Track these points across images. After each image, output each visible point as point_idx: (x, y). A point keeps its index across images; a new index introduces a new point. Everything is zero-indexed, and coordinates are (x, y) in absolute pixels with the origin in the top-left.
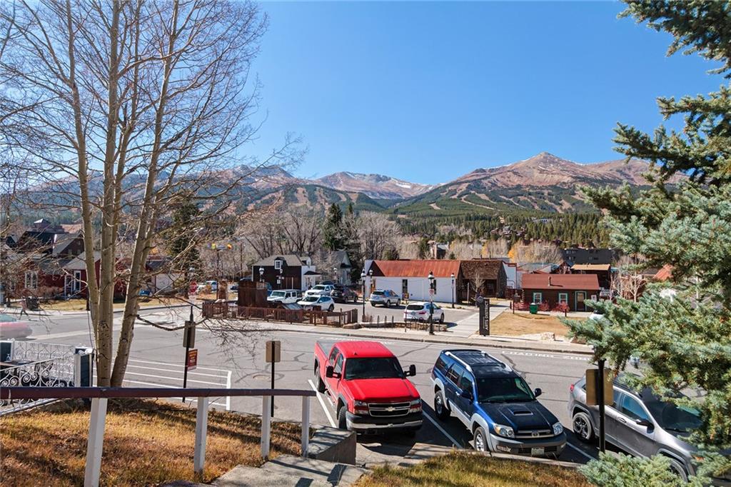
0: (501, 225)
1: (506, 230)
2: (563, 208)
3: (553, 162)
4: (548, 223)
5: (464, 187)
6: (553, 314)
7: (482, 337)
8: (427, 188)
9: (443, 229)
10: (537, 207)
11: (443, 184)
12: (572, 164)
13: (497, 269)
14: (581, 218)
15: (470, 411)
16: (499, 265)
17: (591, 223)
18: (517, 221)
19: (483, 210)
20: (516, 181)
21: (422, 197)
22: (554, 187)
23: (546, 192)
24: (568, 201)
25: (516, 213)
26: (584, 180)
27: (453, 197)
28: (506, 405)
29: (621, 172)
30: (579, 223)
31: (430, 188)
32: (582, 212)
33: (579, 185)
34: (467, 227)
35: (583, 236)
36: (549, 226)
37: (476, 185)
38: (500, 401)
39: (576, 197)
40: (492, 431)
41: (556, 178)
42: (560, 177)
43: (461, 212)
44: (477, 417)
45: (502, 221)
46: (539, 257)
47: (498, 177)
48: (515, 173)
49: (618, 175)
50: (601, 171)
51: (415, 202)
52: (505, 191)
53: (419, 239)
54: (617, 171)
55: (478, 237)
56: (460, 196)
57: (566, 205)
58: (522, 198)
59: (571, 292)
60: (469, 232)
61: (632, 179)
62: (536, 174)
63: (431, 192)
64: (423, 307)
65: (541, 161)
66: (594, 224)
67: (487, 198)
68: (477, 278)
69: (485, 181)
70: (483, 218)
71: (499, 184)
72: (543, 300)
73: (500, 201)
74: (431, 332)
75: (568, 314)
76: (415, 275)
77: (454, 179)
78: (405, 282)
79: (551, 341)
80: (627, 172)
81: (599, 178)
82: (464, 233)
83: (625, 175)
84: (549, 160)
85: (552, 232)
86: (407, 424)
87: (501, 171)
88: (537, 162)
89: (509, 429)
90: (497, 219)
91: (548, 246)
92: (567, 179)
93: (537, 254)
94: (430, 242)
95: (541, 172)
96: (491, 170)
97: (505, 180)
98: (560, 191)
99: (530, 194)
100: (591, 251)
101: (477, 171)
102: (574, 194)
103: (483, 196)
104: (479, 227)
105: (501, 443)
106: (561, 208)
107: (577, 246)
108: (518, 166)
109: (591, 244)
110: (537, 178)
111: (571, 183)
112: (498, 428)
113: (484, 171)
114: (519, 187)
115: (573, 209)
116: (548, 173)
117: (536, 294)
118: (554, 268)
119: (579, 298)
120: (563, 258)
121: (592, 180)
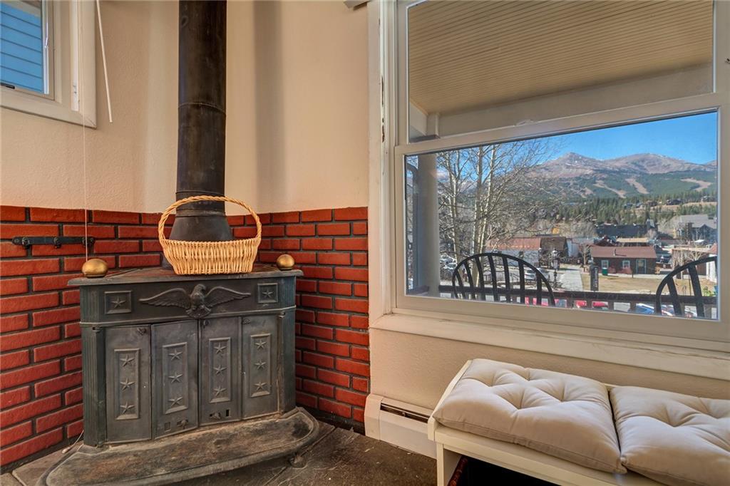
1: (541, 212)
2: (586, 194)
3: (578, 160)
4: (576, 206)
6: (620, 275)
10: (565, 194)
12: (593, 160)
13: (562, 243)
14: (603, 201)
16: (561, 240)
17: (612, 205)
18: (549, 205)
20: (547, 175)
22: (578, 178)
23: (571, 183)
24: (591, 189)
25: (548, 199)
26: (604, 171)
29: (635, 164)
30: (602, 205)
32: (602, 196)
33: (598, 175)
35: (607, 215)
36: (576, 208)
39: (597, 185)
41: (580, 171)
42: (584, 170)
47: (532, 173)
48: (546, 169)
49: (633, 166)
50: (618, 164)
54: (633, 163)
57: (589, 192)
59: (633, 261)
61: (645, 169)
62: (563, 169)
65: (568, 159)
66: (614, 205)
68: (552, 249)
72: (611, 265)
80: (641, 163)
81: (616, 169)
83: (639, 166)
84: (574, 158)
85: (580, 213)
88: (565, 160)
91: (581, 224)
92: (589, 172)
95: (568, 167)
98: (583, 181)
99: (558, 184)
100: (618, 227)
102: (595, 183)
106: (584, 194)
107: (603, 223)
108: (549, 164)
109: (615, 222)
110: (564, 172)
111: (593, 175)
114: (550, 179)
115: (595, 195)
116: (573, 168)
117: (603, 261)
118: (595, 241)
119: (641, 265)
120: (598, 232)
121: (610, 172)
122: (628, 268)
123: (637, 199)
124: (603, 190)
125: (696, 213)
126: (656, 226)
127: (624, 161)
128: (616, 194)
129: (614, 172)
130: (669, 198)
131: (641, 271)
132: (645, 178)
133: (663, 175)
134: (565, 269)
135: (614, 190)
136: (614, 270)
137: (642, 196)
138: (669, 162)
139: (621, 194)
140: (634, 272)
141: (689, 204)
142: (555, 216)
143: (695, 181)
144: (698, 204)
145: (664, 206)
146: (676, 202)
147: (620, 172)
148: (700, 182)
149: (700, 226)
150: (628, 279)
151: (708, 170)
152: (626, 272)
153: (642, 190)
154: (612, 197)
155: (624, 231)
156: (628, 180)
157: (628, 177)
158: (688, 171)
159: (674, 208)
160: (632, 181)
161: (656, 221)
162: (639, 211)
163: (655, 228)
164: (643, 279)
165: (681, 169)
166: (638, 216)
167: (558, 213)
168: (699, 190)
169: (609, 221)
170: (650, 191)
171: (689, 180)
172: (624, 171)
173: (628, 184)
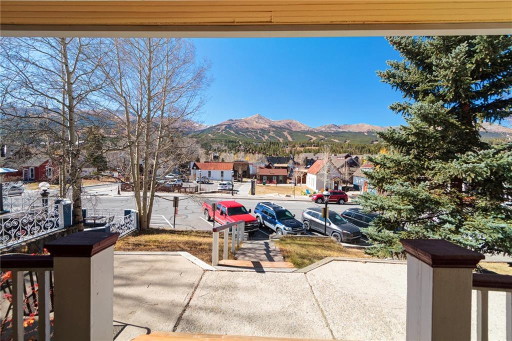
0: (240, 145)
1: (242, 148)
2: (265, 138)
4: (260, 145)
5: (224, 127)
6: (271, 185)
7: (252, 196)
8: (207, 126)
9: (215, 146)
10: (255, 138)
11: (214, 125)
12: (269, 120)
13: (247, 166)
14: (273, 143)
15: (275, 224)
16: (247, 164)
17: (277, 145)
18: (247, 143)
19: (233, 138)
20: (246, 126)
21: (204, 131)
22: (262, 129)
23: (258, 131)
25: (246, 140)
26: (274, 127)
27: (219, 131)
28: (286, 221)
30: (272, 145)
31: (208, 127)
32: (272, 141)
33: (271, 129)
34: (225, 145)
35: (274, 151)
36: (260, 146)
37: (229, 126)
38: (284, 220)
39: (270, 134)
40: (285, 229)
41: (263, 125)
43: (223, 138)
44: (278, 225)
45: (241, 143)
46: (258, 160)
47: (238, 123)
48: (246, 122)
49: (286, 126)
50: (280, 124)
51: (201, 133)
52: (241, 130)
53: (204, 150)
54: (286, 124)
55: (231, 150)
56: (222, 131)
57: (267, 137)
58: (249, 133)
59: (278, 176)
60: (226, 148)
61: (291, 128)
62: (255, 123)
63: (209, 128)
64: (226, 184)
65: (257, 118)
67: (234, 133)
68: (240, 170)
69: (233, 125)
70: (232, 142)
71: (239, 127)
72: (267, 179)
73: (239, 134)
74: (233, 195)
75: (278, 185)
76: (214, 169)
77: (220, 123)
78: (210, 172)
79: (278, 197)
80: (289, 125)
81: (279, 126)
82: (224, 148)
83: (289, 126)
84: (259, 117)
85: (261, 149)
86: (254, 230)
87: (240, 121)
88: (255, 118)
89: (290, 228)
90: (238, 142)
91: (261, 155)
92: (267, 126)
93: (257, 159)
94: (210, 152)
95: (257, 122)
96: (236, 120)
97: (242, 125)
98: (264, 131)
99: (252, 132)
100: (278, 158)
101: (230, 120)
102: (270, 133)
103: (232, 132)
104: (231, 146)
105: (288, 233)
107: (271, 155)
108: (247, 119)
109: (277, 155)
110: (256, 125)
111: (269, 128)
112: (287, 228)
113: (232, 120)
114: (247, 128)
115: (269, 139)
116: (259, 123)
117: (264, 177)
118: (265, 165)
119: (281, 178)
120: (268, 161)
121: (277, 127)
122: (275, 181)
123: (287, 143)
124: (273, 137)
125: (310, 152)
126: (294, 158)
127: (283, 123)
128: (279, 140)
129: (278, 128)
130: (300, 144)
131: (281, 182)
132: (291, 133)
133: (299, 132)
134: (246, 182)
135: (278, 138)
136: (269, 182)
137: (290, 142)
138: (301, 125)
139: (281, 140)
140: (278, 183)
141: (308, 148)
142: (249, 150)
143: (310, 136)
144: (311, 148)
145: (298, 148)
146: (303, 146)
147: (281, 128)
148: (312, 137)
149: (310, 159)
150: (274, 186)
151: (316, 131)
152: (274, 183)
153: (290, 139)
154: (277, 141)
155: (280, 160)
156: (284, 133)
157: (285, 131)
158: (308, 131)
159: (302, 149)
160: (286, 133)
161: (293, 156)
162: (287, 150)
163: (293, 159)
164: (281, 187)
165: (306, 130)
166: (287, 152)
167: (250, 149)
168: (312, 141)
169: (274, 155)
170: (293, 139)
171: (308, 135)
172: (283, 128)
173: (284, 135)
